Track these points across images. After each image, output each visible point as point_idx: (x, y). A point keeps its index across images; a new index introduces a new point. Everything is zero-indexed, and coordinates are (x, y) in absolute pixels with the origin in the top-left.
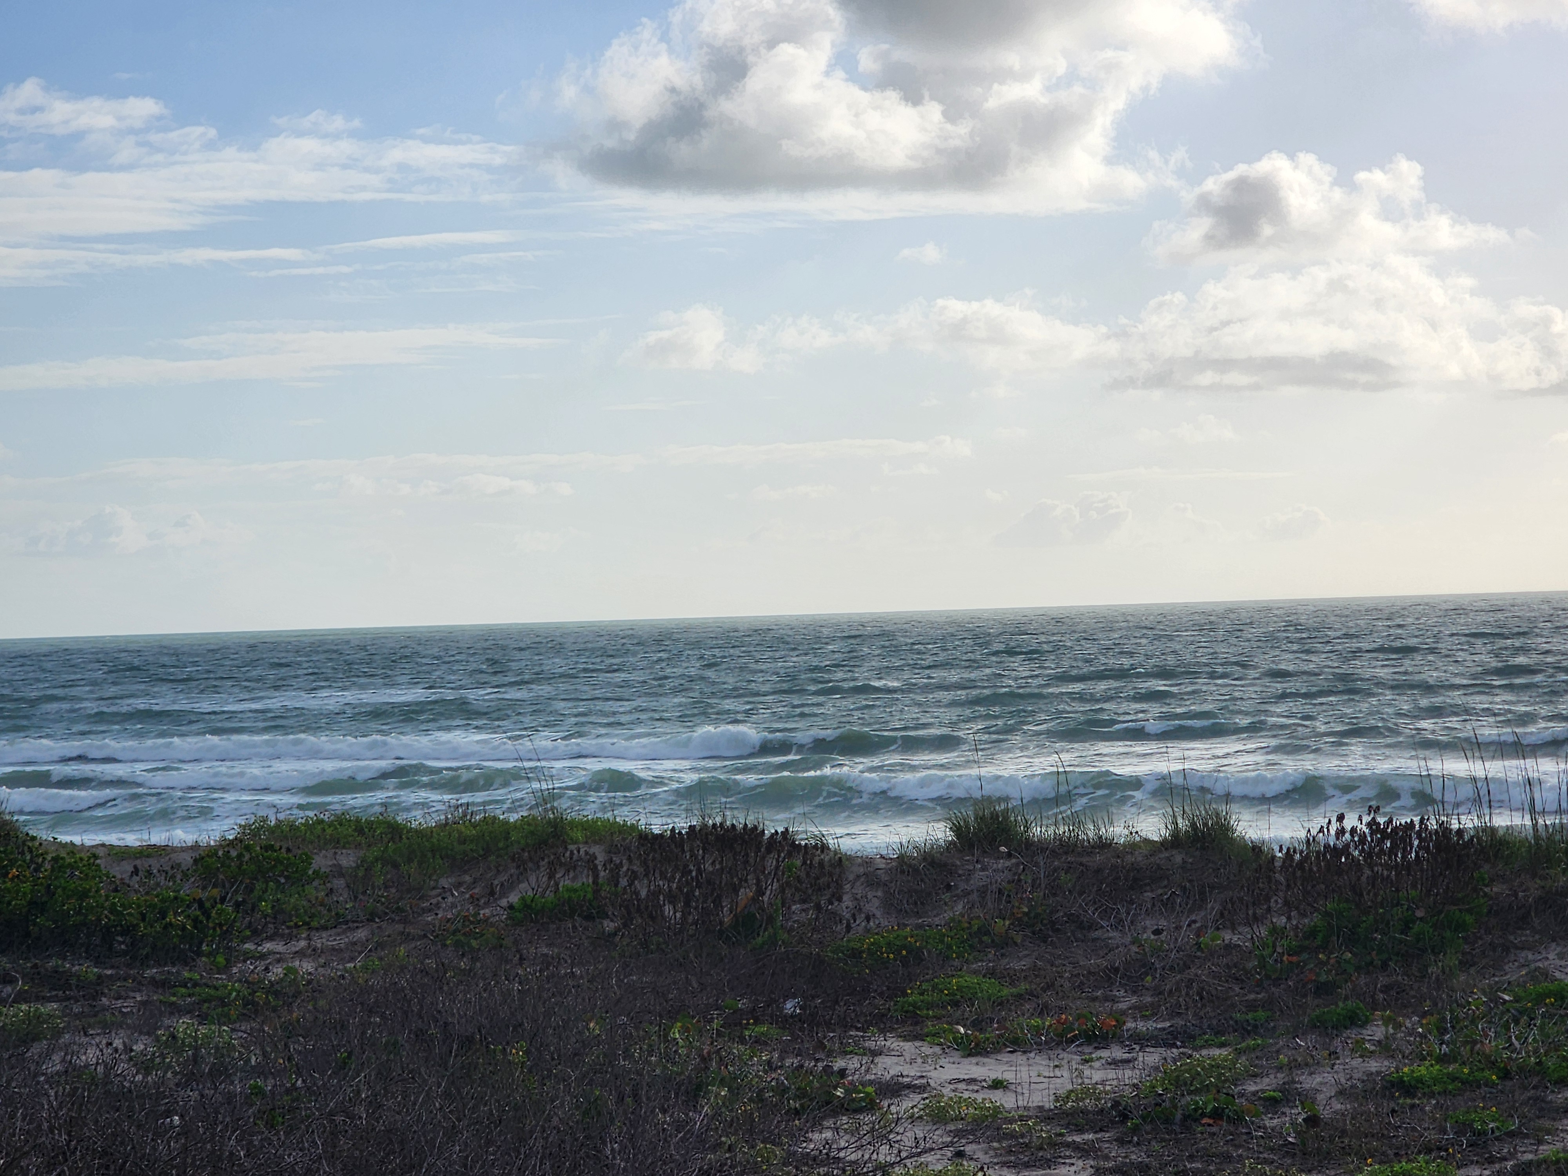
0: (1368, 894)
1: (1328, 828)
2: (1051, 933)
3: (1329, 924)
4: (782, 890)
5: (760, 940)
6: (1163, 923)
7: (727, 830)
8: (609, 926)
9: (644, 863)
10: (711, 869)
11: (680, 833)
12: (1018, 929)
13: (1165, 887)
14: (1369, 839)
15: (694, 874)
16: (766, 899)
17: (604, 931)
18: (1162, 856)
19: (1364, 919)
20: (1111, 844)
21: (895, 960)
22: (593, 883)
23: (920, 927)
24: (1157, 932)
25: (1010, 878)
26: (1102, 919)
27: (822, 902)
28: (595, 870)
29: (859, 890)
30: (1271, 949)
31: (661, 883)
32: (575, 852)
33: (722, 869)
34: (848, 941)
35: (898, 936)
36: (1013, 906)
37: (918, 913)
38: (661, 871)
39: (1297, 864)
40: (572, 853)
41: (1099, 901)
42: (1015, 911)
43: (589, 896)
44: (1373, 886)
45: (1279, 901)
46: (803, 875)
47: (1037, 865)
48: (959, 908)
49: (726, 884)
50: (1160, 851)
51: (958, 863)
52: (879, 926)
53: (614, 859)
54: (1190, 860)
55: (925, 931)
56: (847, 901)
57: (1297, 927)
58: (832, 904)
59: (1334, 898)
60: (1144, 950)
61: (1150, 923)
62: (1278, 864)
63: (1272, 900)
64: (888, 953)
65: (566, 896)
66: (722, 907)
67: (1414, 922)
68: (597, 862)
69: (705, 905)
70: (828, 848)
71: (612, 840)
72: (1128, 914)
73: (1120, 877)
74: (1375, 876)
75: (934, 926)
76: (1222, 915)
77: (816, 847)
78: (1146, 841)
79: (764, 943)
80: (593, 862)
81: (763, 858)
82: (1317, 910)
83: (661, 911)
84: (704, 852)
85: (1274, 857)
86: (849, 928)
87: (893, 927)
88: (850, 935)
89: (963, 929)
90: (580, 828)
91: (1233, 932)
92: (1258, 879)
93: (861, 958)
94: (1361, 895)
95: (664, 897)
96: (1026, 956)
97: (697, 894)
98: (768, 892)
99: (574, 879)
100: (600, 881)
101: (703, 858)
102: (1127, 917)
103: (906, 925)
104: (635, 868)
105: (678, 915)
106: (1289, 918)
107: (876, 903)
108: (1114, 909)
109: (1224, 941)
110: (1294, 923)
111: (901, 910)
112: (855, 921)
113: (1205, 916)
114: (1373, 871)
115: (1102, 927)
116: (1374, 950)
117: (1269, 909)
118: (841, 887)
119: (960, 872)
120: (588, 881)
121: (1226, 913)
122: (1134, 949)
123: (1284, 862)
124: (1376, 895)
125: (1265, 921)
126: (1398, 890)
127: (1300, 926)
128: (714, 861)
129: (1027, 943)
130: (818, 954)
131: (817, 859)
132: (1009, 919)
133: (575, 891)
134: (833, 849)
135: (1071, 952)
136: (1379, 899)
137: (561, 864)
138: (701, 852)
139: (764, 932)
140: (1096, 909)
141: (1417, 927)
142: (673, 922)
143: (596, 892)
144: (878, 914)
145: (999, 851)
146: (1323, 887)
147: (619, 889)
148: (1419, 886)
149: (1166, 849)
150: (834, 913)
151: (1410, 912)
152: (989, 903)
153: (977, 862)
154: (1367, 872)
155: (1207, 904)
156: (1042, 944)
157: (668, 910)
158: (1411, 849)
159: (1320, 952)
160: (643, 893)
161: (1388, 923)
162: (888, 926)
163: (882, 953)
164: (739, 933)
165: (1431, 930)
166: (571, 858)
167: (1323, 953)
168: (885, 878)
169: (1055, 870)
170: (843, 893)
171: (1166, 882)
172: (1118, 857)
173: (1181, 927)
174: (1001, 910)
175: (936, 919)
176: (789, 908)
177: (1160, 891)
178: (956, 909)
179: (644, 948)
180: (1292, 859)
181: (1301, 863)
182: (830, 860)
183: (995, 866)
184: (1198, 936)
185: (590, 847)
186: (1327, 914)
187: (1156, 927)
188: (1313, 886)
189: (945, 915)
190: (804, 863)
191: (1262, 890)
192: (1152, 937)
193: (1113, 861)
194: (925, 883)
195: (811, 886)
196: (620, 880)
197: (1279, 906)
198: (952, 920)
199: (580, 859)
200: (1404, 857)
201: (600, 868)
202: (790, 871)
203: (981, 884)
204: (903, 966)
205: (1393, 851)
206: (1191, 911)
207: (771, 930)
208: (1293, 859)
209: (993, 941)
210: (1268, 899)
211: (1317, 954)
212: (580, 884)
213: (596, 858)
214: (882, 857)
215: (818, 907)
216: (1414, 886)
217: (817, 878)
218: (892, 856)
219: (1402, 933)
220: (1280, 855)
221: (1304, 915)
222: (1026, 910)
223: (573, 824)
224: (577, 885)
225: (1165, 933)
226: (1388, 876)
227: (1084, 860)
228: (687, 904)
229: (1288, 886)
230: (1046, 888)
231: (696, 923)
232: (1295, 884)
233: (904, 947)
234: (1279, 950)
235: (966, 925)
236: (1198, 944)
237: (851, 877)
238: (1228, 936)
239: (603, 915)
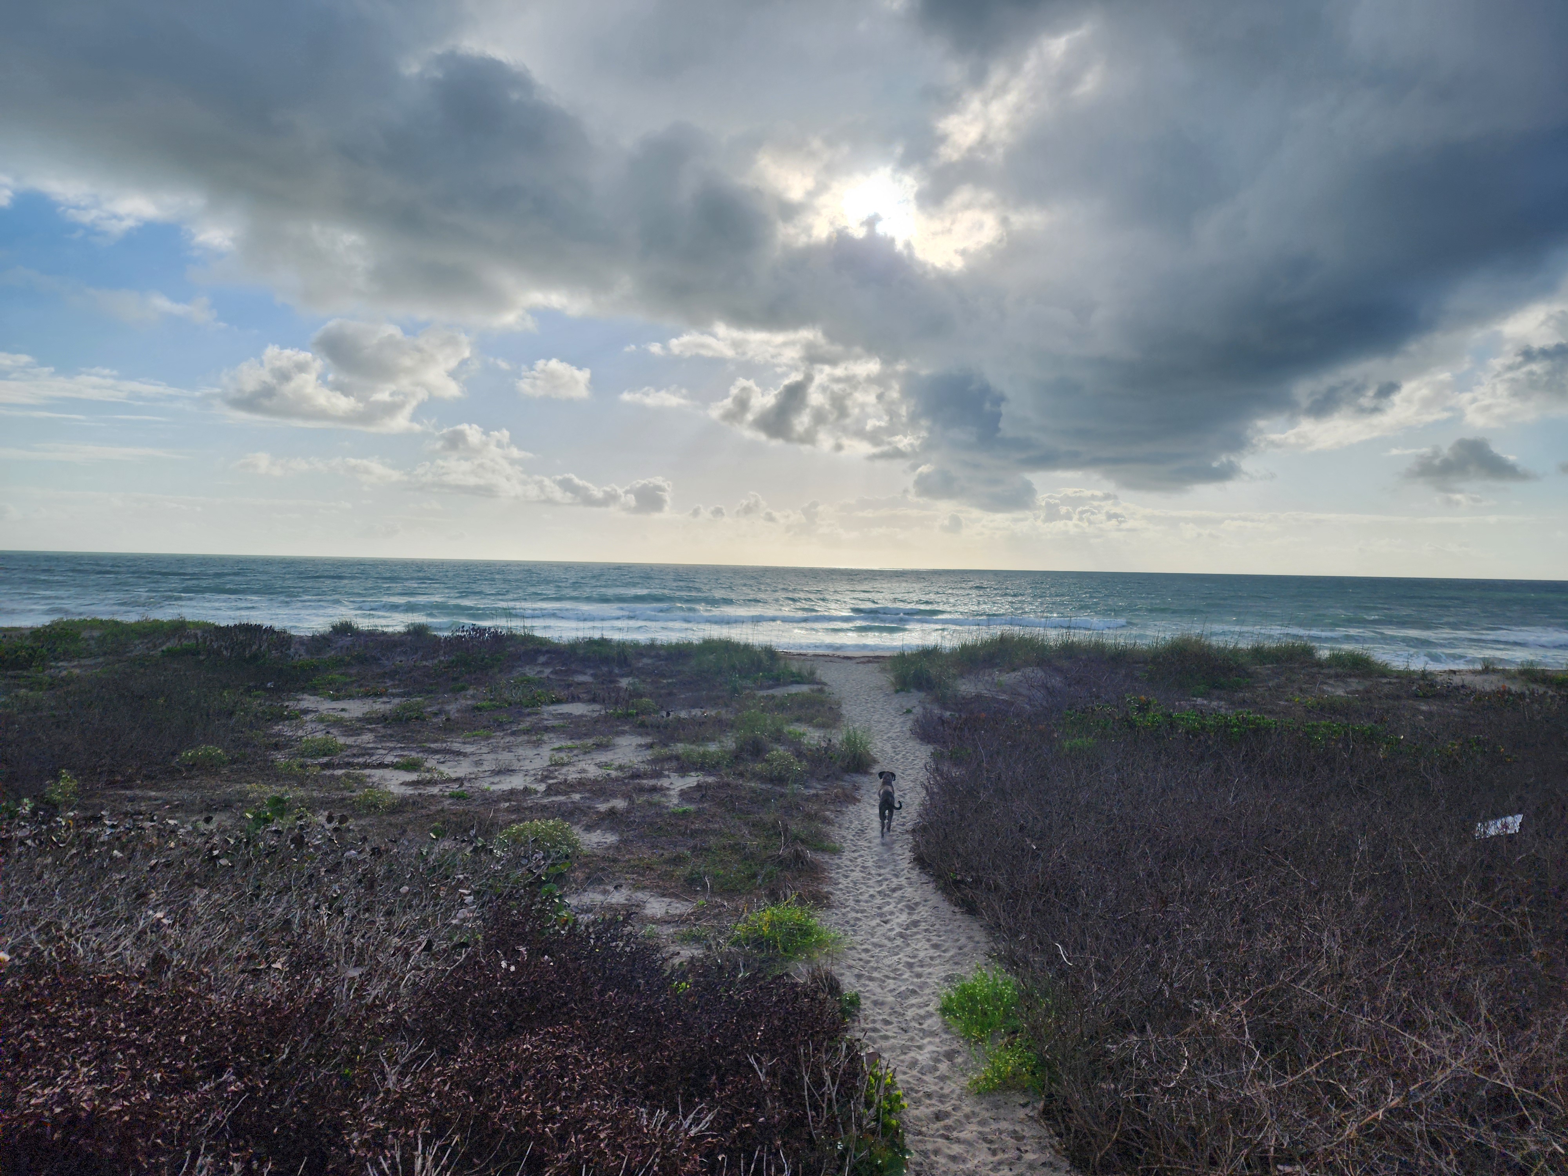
0: (471, 650)
2: (365, 661)
3: (458, 659)
4: (268, 646)
5: (259, 663)
6: (403, 659)
8: (202, 658)
9: (216, 636)
10: (242, 639)
11: (230, 626)
12: (353, 660)
13: (404, 647)
14: (472, 633)
15: (235, 640)
16: (262, 649)
17: (199, 660)
19: (469, 658)
20: (387, 633)
21: (309, 669)
22: (196, 643)
23: (318, 659)
24: (401, 661)
25: (351, 643)
26: (382, 657)
27: (283, 650)
28: (197, 638)
29: (297, 647)
30: (438, 667)
31: (222, 643)
32: (190, 632)
33: (246, 639)
34: (292, 663)
35: (310, 662)
36: (352, 653)
37: (318, 654)
38: (223, 639)
39: (448, 641)
40: (188, 633)
41: (382, 651)
43: (194, 647)
44: (473, 648)
45: (442, 652)
46: (276, 641)
47: (361, 639)
48: (333, 653)
49: (247, 644)
51: (333, 638)
52: (303, 658)
53: (205, 635)
54: (414, 639)
55: (320, 660)
56: (292, 650)
57: (447, 660)
58: (287, 651)
59: (460, 651)
60: (396, 667)
61: (399, 659)
63: (440, 652)
64: (307, 667)
65: (185, 647)
66: (246, 652)
69: (239, 651)
70: (287, 632)
71: (204, 628)
72: (392, 655)
73: (389, 644)
74: (473, 645)
75: (323, 659)
77: (282, 632)
79: (261, 664)
81: (262, 635)
82: (454, 655)
83: (222, 653)
85: (441, 639)
86: (293, 659)
88: (293, 661)
89: (334, 660)
91: (426, 661)
92: (435, 646)
93: (297, 669)
94: (469, 650)
95: (223, 648)
96: (356, 669)
97: (236, 647)
98: (263, 647)
99: (189, 641)
100: (199, 642)
101: (239, 635)
102: (391, 657)
103: (313, 658)
104: (213, 638)
105: (229, 654)
106: (445, 657)
107: (303, 651)
108: (387, 654)
111: (312, 653)
112: (295, 657)
113: (417, 656)
114: (473, 643)
115: (383, 660)
116: (472, 667)
117: (438, 655)
118: (290, 645)
119: (334, 641)
120: (194, 642)
121: (424, 656)
122: (393, 666)
124: (473, 650)
125: (437, 658)
126: (480, 649)
127: (449, 660)
128: (243, 636)
129: (356, 664)
130: (281, 667)
131: (282, 636)
132: (350, 657)
133: (189, 645)
135: (371, 667)
137: (184, 636)
139: (261, 660)
140: (381, 654)
141: (486, 660)
142: (226, 656)
143: (197, 646)
144: (304, 654)
145: (348, 635)
146: (456, 648)
147: (206, 645)
148: (487, 648)
150: (287, 654)
151: (484, 656)
152: (343, 652)
153: (340, 639)
154: (471, 643)
155: (418, 653)
156: (361, 665)
157: (225, 653)
159: (454, 668)
160: (216, 647)
161: (477, 659)
162: (307, 658)
163: (304, 667)
164: (251, 660)
165: (490, 661)
166: (188, 635)
168: (307, 643)
169: (367, 641)
170: (291, 648)
172: (389, 637)
173: (409, 660)
174: (347, 654)
175: (324, 656)
176: (271, 652)
177: (402, 648)
178: (331, 653)
179: (215, 666)
182: (287, 637)
183: (346, 640)
184: (415, 663)
185: (195, 631)
186: (457, 656)
188: (453, 648)
189: (328, 655)
191: (437, 649)
192: (399, 663)
193: (387, 639)
194: (321, 644)
195: (279, 645)
196: (207, 642)
198: (330, 657)
199: (191, 635)
201: (199, 638)
202: (272, 640)
203: (341, 645)
206: (413, 655)
207: (264, 659)
208: (447, 639)
209: (344, 664)
210: (438, 652)
212: (191, 643)
213: (197, 635)
214: (306, 636)
215: (282, 652)
216: (485, 648)
217: (281, 642)
218: (309, 636)
219: (481, 662)
220: (443, 639)
221: (450, 657)
222: (356, 654)
223: (189, 622)
225: (404, 662)
226: (478, 645)
227: (377, 638)
228: (232, 650)
229: (445, 647)
230: (364, 646)
231: (235, 657)
232: (448, 647)
233: (313, 665)
234: (441, 667)
235: (335, 658)
236: (414, 665)
237: (294, 642)
238: (424, 663)
239: (199, 653)
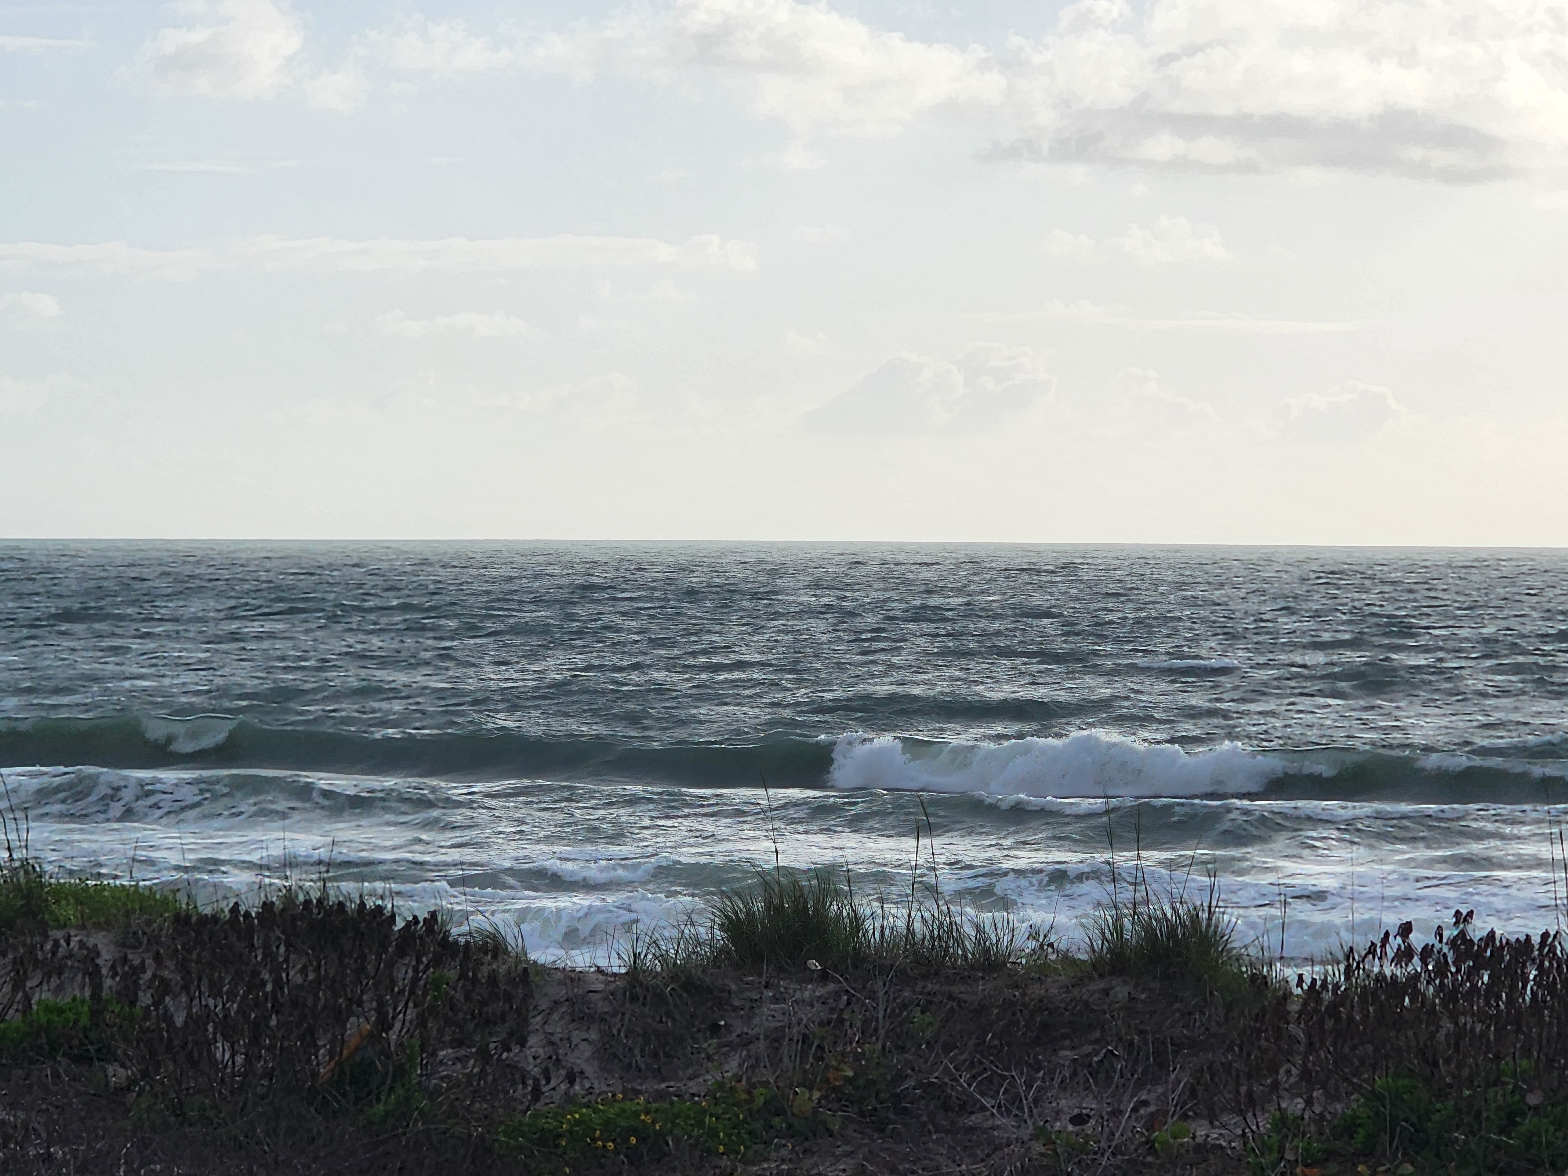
0: (1447, 1062)
1: (1383, 946)
2: (892, 1116)
3: (1377, 1113)
4: (422, 1022)
5: (381, 1108)
6: (1090, 1104)
7: (329, 912)
8: (117, 1074)
9: (183, 967)
10: (299, 979)
11: (247, 914)
12: (835, 1106)
13: (1097, 1042)
14: (1453, 969)
15: (269, 987)
16: (393, 1036)
17: (107, 1085)
18: (1093, 987)
19: (1438, 1106)
20: (1005, 964)
21: (617, 1152)
22: (92, 997)
23: (661, 1096)
24: (1079, 1120)
25: (824, 1016)
26: (983, 1095)
27: (492, 1046)
28: (94, 974)
29: (557, 1028)
30: (1275, 1155)
31: (211, 1002)
32: (62, 942)
33: (318, 981)
34: (535, 1116)
35: (624, 1111)
36: (827, 1067)
37: (659, 1070)
38: (210, 981)
39: (1327, 1007)
40: (56, 944)
41: (981, 1063)
42: (831, 1075)
43: (85, 1020)
44: (1457, 1049)
45: (1294, 1071)
46: (459, 995)
47: (873, 996)
48: (732, 1065)
49: (325, 1007)
50: (1091, 978)
51: (734, 987)
52: (590, 1091)
53: (130, 957)
54: (1143, 996)
55: (672, 1103)
56: (535, 1043)
57: (1322, 1116)
58: (509, 1050)
59: (1387, 1068)
60: (1054, 1150)
61: (1067, 1104)
62: (1294, 1007)
63: (1282, 1071)
64: (604, 1141)
65: (44, 1020)
66: (317, 1048)
67: (1524, 1115)
68: (99, 961)
69: (286, 1044)
70: (506, 952)
71: (128, 925)
72: (1029, 1086)
73: (1018, 1022)
74: (1459, 1034)
75: (687, 1097)
76: (1193, 1093)
77: (483, 949)
78: (1067, 959)
79: (387, 1113)
80: (93, 959)
81: (391, 964)
82: (1358, 1088)
83: (209, 1050)
84: (287, 949)
85: (1287, 995)
86: (537, 1093)
87: (614, 1095)
88: (538, 1106)
89: (737, 1104)
90: (72, 901)
91: (1211, 1123)
92: (1259, 1031)
93: (557, 1146)
94: (1435, 1064)
95: (215, 1028)
96: (848, 1155)
97: (273, 1022)
98: (398, 1025)
99: (59, 989)
100: (105, 994)
101: (286, 960)
102: (1027, 1092)
103: (638, 1093)
104: (165, 973)
105: (240, 1059)
106: (1309, 1102)
107: (586, 1050)
108: (1004, 1078)
109: (1194, 1138)
110: (1318, 1109)
111: (630, 1065)
112: (548, 1082)
113: (1164, 1094)
114: (1456, 1024)
115: (983, 1108)
116: (1452, 1160)
117: (1275, 1085)
118: (526, 1021)
119: (736, 1003)
120: (82, 994)
121: (1200, 1089)
122: (1038, 1147)
123: (1305, 1004)
124: (1460, 1066)
125: (1267, 1106)
126: (1498, 1058)
127: (1328, 1117)
128: (305, 967)
129: (850, 1131)
130: (481, 1136)
131: (485, 969)
132: (819, 1090)
133: (61, 1011)
134: (513, 954)
135: (929, 1151)
136: (1466, 1072)
137: (37, 964)
138: (282, 949)
139: (389, 1093)
140: (974, 1077)
141: (1527, 1124)
142: (229, 1070)
143: (96, 1014)
144: (589, 1070)
145: (807, 968)
146: (1370, 1048)
147: (138, 1010)
148: (1535, 1054)
149: (1101, 976)
150: (512, 1067)
151: (1517, 1097)
152: (786, 1060)
153: (767, 986)
154: (1447, 1025)
155: (1168, 1075)
156: (876, 1135)
157: (221, 1051)
158: (1524, 987)
159: (1360, 1163)
160: (179, 1020)
161: (1478, 1114)
162: (606, 1092)
163: (594, 1140)
164: (344, 1095)
165: (1552, 1129)
166: (54, 953)
167: (1364, 1163)
168: (603, 1007)
169: (904, 1006)
170: (529, 1033)
171: (1098, 1034)
172: (1017, 987)
173: (1121, 1113)
174: (805, 1071)
175: (691, 1083)
176: (434, 1054)
177: (1088, 1049)
178: (726, 1067)
179: (177, 1116)
180: (1319, 1000)
181: (1333, 1008)
182: (509, 973)
183: (798, 995)
184: (1150, 1128)
185: (88, 936)
186: (1375, 1096)
187: (1076, 1111)
188: (1354, 1048)
189: (708, 1077)
190: (462, 976)
191: (1265, 1051)
192: (1070, 1128)
193: (1008, 992)
194: (674, 1019)
195: (473, 1017)
196: (140, 994)
197: (1292, 1080)
198: (721, 1086)
199: (71, 955)
200: (1510, 1001)
201: (104, 971)
202: (437, 988)
203: (772, 1025)
204: (631, 1163)
205: (1492, 992)
206: (1140, 1085)
207: (400, 1091)
208: (1322, 999)
209: (790, 1126)
210: (1274, 1070)
211: (1355, 1165)
212: (68, 1000)
213: (98, 954)
214: (599, 970)
215: (484, 1055)
216: (1527, 1052)
217: (484, 1003)
218: (615, 970)
219: (1501, 1132)
220: (1299, 991)
221: (1336, 1098)
222: (850, 1074)
223: (60, 892)
224: (64, 1000)
225: (1093, 1122)
226: (1484, 1034)
227: (956, 989)
228: (255, 1040)
229: (1310, 1044)
230: (887, 1036)
231: (269, 1075)
232: (1323, 1044)
233: (633, 1131)
234: (1289, 1156)
235: (744, 1096)
236: (1150, 1144)
237: (544, 1005)
238: (1201, 1130)
239: (107, 1054)
